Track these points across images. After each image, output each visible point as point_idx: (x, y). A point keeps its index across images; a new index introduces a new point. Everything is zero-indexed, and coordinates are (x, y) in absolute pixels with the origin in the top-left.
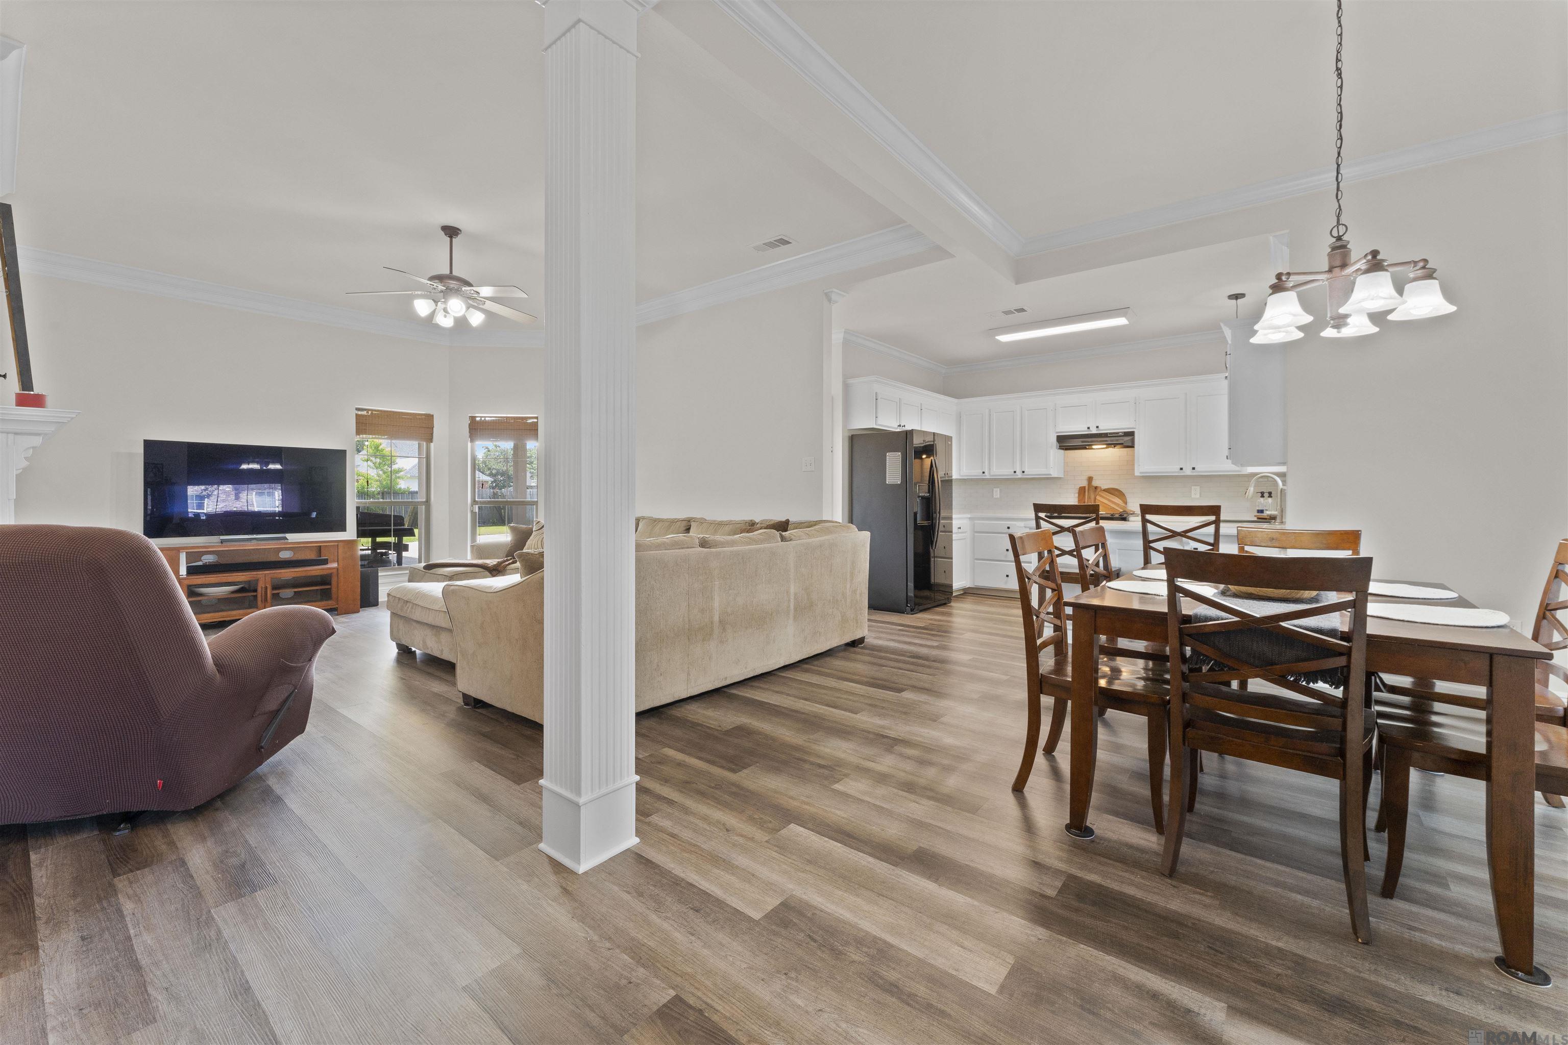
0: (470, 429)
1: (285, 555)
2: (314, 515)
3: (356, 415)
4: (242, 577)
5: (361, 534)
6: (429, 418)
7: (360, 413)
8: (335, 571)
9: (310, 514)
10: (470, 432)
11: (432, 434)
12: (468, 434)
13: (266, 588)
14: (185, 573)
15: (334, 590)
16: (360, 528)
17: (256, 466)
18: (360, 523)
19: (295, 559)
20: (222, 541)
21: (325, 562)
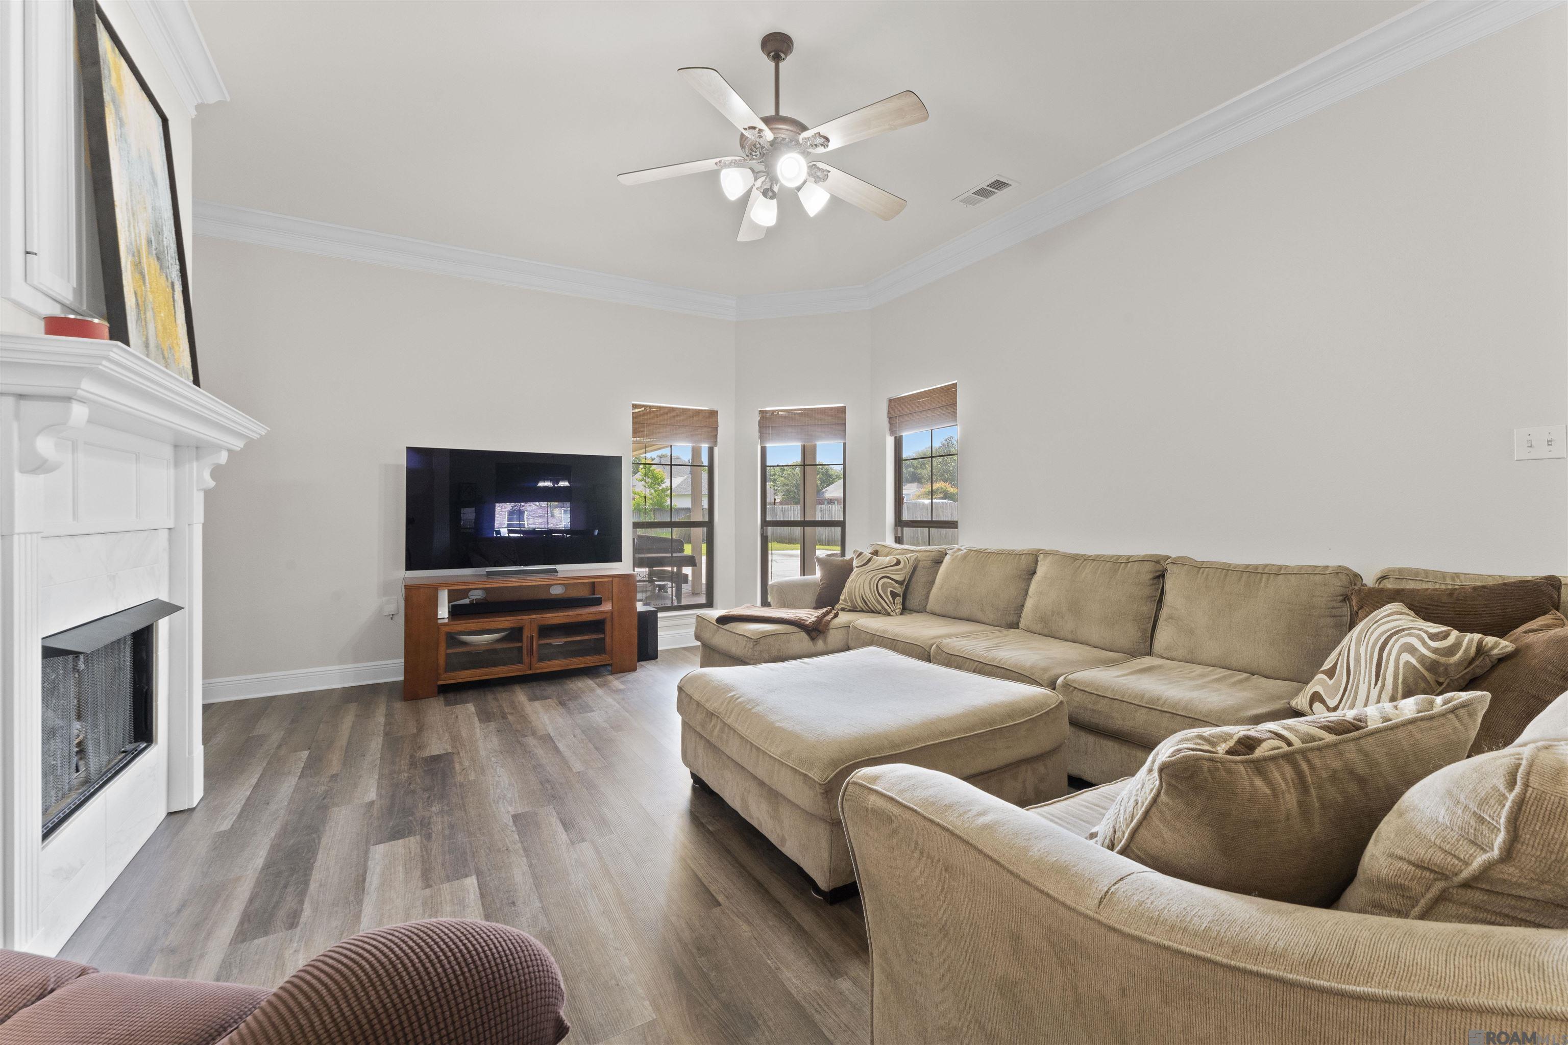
0: (760, 427)
1: (557, 591)
2: (596, 532)
3: (633, 413)
4: (506, 622)
5: (638, 563)
6: (712, 415)
7: (637, 410)
8: (608, 615)
9: (593, 532)
10: (760, 432)
11: (716, 435)
12: (758, 434)
13: (532, 638)
14: (446, 615)
15: (608, 640)
16: (638, 556)
17: (548, 484)
18: (636, 550)
19: (566, 596)
20: (489, 574)
21: (598, 602)
